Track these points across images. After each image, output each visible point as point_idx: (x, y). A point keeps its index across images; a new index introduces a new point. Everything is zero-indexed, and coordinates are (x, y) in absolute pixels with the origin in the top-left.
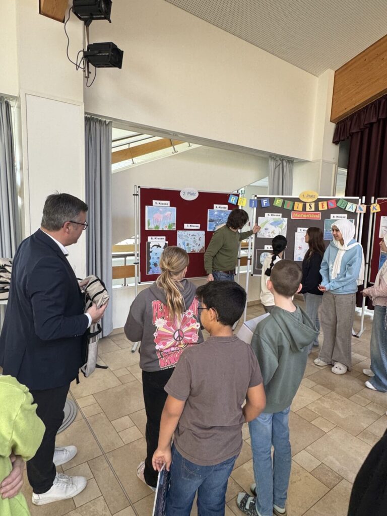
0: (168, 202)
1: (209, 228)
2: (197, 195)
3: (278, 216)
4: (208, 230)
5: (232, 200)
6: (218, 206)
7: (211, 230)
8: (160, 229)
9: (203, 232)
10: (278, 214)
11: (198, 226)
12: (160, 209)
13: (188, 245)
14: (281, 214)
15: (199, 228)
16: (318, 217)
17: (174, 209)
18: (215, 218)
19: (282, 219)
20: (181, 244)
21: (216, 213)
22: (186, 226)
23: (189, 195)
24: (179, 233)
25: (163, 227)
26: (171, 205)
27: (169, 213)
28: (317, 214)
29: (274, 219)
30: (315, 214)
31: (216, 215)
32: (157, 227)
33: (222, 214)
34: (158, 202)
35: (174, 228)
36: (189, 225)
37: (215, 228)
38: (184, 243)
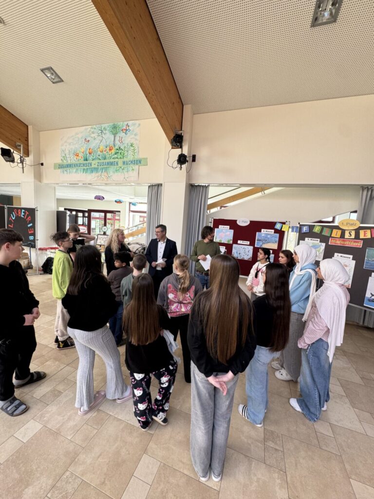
0: (229, 227)
1: (257, 245)
2: (249, 223)
3: (317, 241)
4: (256, 246)
5: (278, 226)
6: (265, 230)
7: (258, 247)
8: (223, 242)
9: (252, 247)
10: (317, 239)
11: (248, 243)
12: (224, 231)
13: (240, 254)
14: (319, 240)
15: (249, 244)
16: (360, 244)
17: (232, 231)
18: (263, 238)
19: (320, 243)
20: (235, 253)
21: (263, 235)
22: (239, 242)
23: (243, 222)
24: (234, 245)
25: (224, 241)
26: (230, 228)
27: (229, 233)
28: (358, 242)
29: (313, 243)
30: (355, 242)
31: (263, 236)
32: (221, 241)
33: (269, 236)
34: (222, 226)
35: (231, 242)
36: (242, 241)
37: (261, 245)
38: (237, 253)
